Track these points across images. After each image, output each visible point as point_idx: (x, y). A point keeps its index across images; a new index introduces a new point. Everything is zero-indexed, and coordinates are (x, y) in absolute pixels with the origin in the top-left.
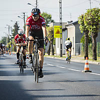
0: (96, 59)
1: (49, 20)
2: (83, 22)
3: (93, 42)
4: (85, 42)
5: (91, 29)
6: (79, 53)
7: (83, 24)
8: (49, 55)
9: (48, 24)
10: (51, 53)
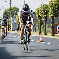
0: (46, 34)
1: (17, 11)
2: (38, 12)
3: (44, 24)
4: (40, 24)
5: (43, 16)
6: (36, 31)
7: (38, 14)
8: (18, 32)
9: (17, 14)
10: (19, 30)
